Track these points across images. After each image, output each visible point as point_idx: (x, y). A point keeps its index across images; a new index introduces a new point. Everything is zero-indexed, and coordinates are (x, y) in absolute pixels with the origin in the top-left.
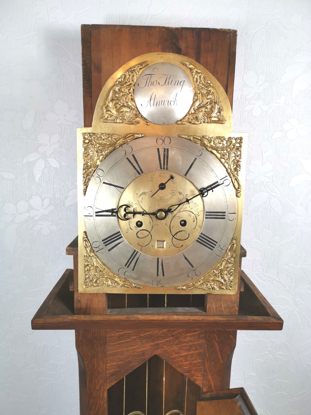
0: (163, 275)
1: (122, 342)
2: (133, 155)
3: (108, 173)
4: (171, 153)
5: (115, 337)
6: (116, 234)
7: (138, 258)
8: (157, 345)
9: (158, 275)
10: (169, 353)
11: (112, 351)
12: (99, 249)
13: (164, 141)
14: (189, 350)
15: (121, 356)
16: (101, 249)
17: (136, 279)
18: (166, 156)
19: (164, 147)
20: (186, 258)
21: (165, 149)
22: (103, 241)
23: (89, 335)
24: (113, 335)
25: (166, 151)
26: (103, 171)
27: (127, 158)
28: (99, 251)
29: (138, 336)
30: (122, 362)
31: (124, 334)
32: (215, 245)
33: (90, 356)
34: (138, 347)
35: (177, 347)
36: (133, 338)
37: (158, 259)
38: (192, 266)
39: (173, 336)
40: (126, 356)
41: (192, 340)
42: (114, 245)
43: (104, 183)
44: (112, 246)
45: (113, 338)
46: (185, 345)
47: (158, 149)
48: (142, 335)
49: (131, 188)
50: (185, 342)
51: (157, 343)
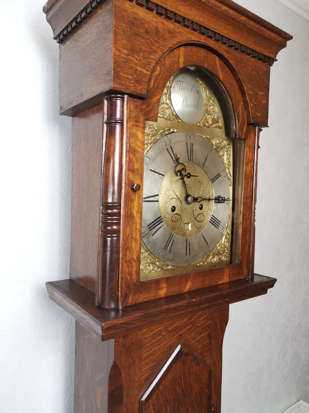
0: (190, 255)
1: (154, 342)
2: (171, 146)
3: (153, 161)
4: (195, 147)
5: (149, 337)
6: (158, 218)
7: (173, 240)
8: (180, 335)
9: (186, 255)
10: (189, 341)
11: (147, 353)
12: (145, 235)
13: (190, 137)
14: (201, 333)
15: (154, 357)
16: (146, 234)
17: (172, 261)
18: (192, 150)
19: (191, 142)
20: (204, 237)
21: (191, 143)
22: (148, 226)
23: (128, 342)
24: (148, 336)
25: (192, 145)
26: (150, 159)
27: (167, 149)
28: (145, 236)
29: (167, 331)
30: (154, 363)
31: (156, 332)
32: (219, 224)
33: (128, 366)
34: (166, 343)
35: (194, 333)
36: (163, 334)
37: (187, 239)
38: (207, 244)
39: (191, 323)
40: (158, 355)
41: (204, 323)
42: (157, 229)
43: (150, 170)
44: (156, 230)
45: (147, 340)
46: (198, 329)
47: (187, 143)
48: (170, 329)
49: (168, 176)
50: (199, 326)
51: (180, 333)
